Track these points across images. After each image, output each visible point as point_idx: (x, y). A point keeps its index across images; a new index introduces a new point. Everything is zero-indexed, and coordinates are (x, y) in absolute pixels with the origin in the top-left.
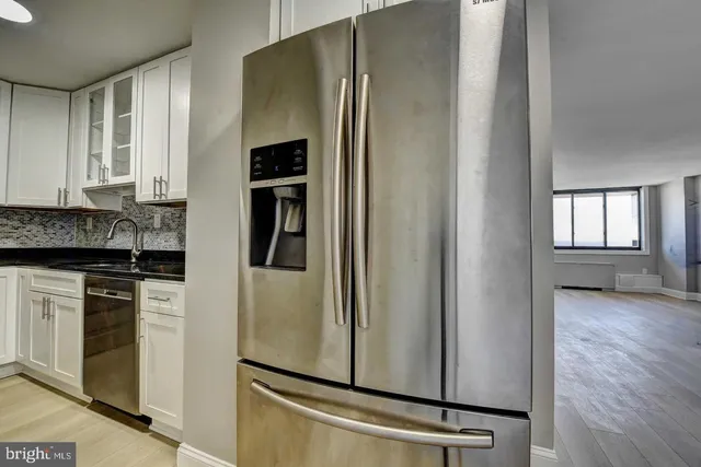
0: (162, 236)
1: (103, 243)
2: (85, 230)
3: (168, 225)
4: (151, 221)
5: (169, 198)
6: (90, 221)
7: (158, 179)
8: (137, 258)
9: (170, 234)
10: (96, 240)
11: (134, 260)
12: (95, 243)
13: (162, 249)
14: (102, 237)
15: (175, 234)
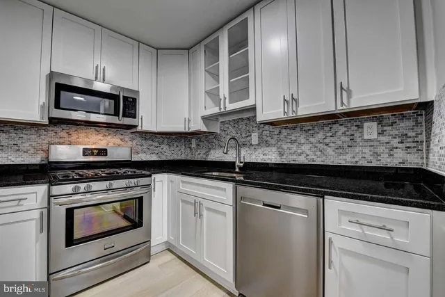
0: (259, 151)
1: (204, 156)
2: (190, 148)
3: (267, 141)
4: (249, 138)
5: (298, 114)
6: (194, 142)
7: (288, 98)
8: (240, 168)
9: (269, 149)
10: (199, 154)
11: (237, 170)
12: (199, 156)
13: (259, 161)
14: (204, 152)
15: (274, 149)
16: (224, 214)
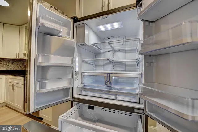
2: (24, 65)
16: (21, 88)
